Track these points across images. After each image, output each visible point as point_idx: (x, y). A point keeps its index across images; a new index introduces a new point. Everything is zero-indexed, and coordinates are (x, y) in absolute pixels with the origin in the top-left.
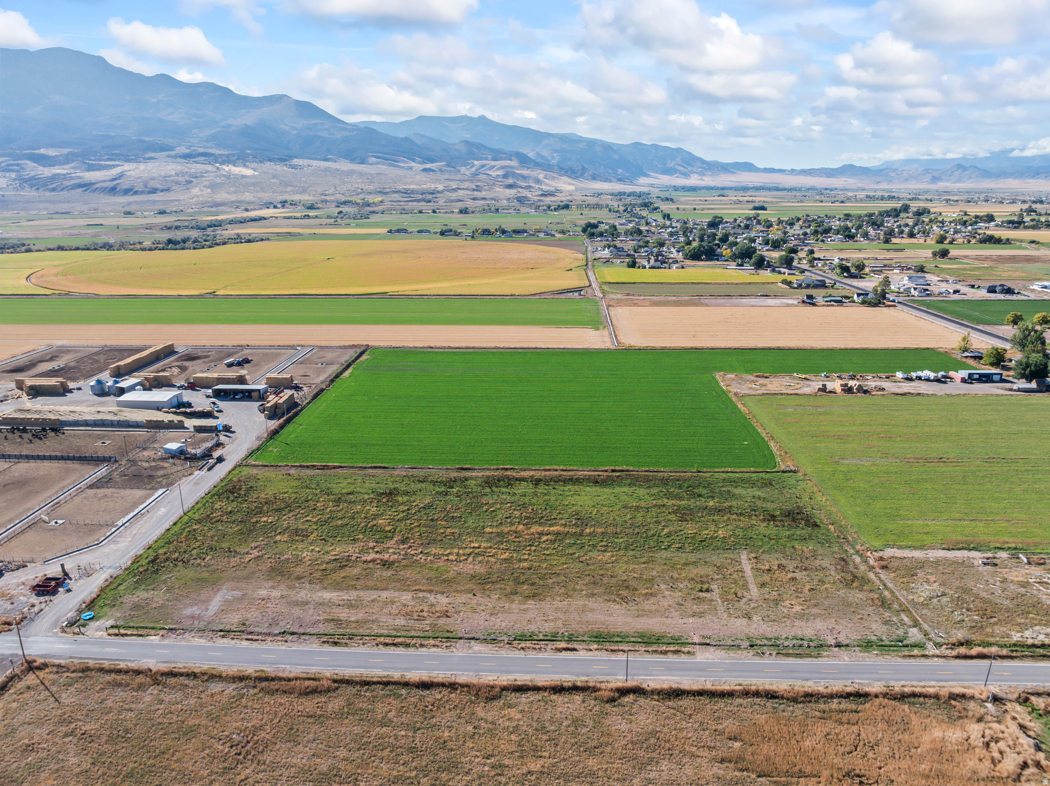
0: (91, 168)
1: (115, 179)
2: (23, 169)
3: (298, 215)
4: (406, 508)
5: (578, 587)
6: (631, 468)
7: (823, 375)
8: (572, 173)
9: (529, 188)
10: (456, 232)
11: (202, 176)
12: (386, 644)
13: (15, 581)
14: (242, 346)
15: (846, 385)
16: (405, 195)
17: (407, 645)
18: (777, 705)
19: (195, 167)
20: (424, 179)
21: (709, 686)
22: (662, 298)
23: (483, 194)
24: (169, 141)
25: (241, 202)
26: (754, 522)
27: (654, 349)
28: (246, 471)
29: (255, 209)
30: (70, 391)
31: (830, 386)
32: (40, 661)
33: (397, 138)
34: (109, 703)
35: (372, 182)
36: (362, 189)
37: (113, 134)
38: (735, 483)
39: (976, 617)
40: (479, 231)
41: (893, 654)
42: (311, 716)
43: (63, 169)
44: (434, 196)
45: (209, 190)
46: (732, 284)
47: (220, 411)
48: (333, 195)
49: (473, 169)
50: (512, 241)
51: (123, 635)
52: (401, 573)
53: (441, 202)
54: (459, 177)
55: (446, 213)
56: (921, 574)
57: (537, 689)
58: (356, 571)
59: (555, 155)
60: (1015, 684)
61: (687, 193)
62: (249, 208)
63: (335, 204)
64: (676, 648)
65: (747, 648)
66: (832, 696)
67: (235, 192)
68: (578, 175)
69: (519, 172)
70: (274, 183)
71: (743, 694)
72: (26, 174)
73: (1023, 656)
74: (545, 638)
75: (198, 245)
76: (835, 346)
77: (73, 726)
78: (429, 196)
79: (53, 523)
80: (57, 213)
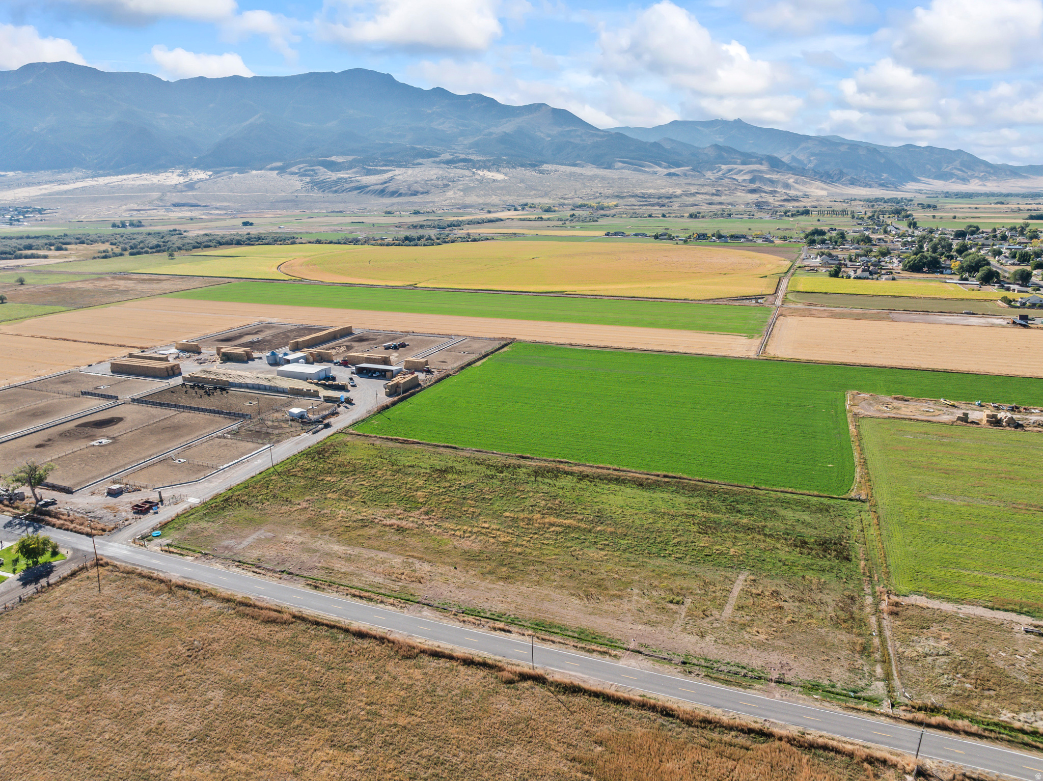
0: (369, 173)
1: (385, 183)
2: (316, 173)
3: (533, 217)
4: (449, 484)
5: (552, 578)
6: (685, 476)
7: (977, 403)
8: (827, 177)
9: (773, 193)
10: (670, 236)
11: (459, 181)
12: (354, 596)
13: (126, 500)
14: (408, 332)
15: (994, 416)
16: (641, 199)
17: (371, 600)
18: (667, 724)
19: (454, 172)
20: (664, 184)
21: (611, 691)
22: (846, 310)
23: (722, 199)
24: (436, 149)
25: (487, 204)
26: (779, 546)
27: (798, 361)
28: (342, 437)
29: (497, 211)
30: (253, 359)
31: (974, 415)
32: (105, 560)
33: (646, 143)
34: (130, 600)
35: (611, 187)
36: (600, 193)
37: (391, 143)
38: (786, 504)
39: (968, 686)
40: (695, 236)
41: (835, 702)
42: (259, 640)
43: (347, 174)
44: (671, 200)
45: (462, 193)
46: (941, 299)
47: (354, 386)
48: (572, 198)
49: (720, 174)
50: (724, 246)
51: (170, 552)
52: (407, 539)
53: (676, 206)
54: (702, 181)
55: (676, 217)
56: (935, 628)
57: (451, 658)
58: (373, 532)
59: (812, 158)
60: (962, 764)
61: (959, 200)
62: (492, 210)
63: (571, 207)
64: (604, 649)
65: (677, 664)
66: (731, 728)
67: (484, 195)
68: (835, 179)
69: (768, 176)
70: (520, 187)
71: (639, 705)
72: (317, 178)
73: (997, 738)
74: (492, 617)
75: (430, 242)
76: (1017, 373)
77: (97, 611)
78: (663, 201)
79: (177, 461)
80: (334, 212)
